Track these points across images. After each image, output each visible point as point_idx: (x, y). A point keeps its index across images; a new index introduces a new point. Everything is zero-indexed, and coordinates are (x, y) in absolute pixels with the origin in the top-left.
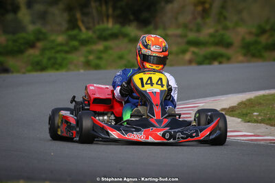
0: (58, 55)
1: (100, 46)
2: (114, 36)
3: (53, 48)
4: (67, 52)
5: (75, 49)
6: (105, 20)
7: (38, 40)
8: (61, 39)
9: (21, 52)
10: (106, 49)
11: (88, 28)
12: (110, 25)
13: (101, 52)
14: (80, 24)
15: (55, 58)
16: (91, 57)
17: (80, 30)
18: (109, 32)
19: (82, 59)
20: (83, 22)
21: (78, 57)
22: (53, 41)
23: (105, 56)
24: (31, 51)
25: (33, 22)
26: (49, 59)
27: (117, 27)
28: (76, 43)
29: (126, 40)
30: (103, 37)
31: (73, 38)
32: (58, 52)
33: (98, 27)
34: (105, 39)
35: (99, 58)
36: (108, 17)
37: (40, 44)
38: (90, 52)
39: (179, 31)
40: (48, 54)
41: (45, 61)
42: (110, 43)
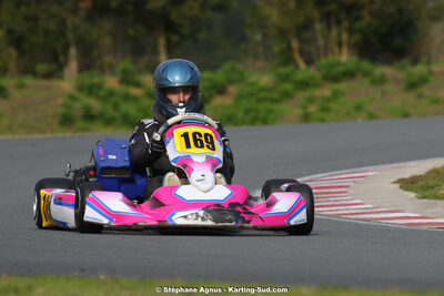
0: (261, 106)
1: (327, 91)
2: (349, 75)
3: (252, 94)
4: (274, 101)
5: (287, 95)
6: (336, 49)
7: (231, 82)
8: (265, 80)
10: (336, 95)
11: (309, 62)
12: (346, 58)
13: (328, 100)
14: (297, 56)
15: (257, 111)
16: (312, 108)
17: (297, 66)
18: (341, 69)
19: (299, 112)
20: (302, 53)
21: (291, 109)
22: (253, 84)
23: (333, 106)
24: (219, 100)
26: (247, 111)
27: (354, 60)
28: (288, 87)
29: (367, 81)
30: (331, 77)
31: (285, 78)
32: (260, 100)
33: (324, 61)
34: (335, 79)
35: (325, 109)
36: (340, 45)
37: (233, 89)
38: (311, 100)
40: (245, 104)
41: (240, 114)
42: (343, 86)
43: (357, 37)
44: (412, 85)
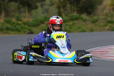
1: (71, 23)
2: (77, 19)
7: (46, 20)
9: (38, 25)
10: (74, 24)
11: (66, 16)
12: (75, 14)
13: (71, 25)
14: (63, 14)
16: (67, 28)
17: (63, 16)
18: (75, 17)
20: (64, 13)
23: (73, 27)
24: (42, 25)
25: (43, 13)
27: (78, 15)
29: (82, 21)
30: (72, 19)
33: (70, 15)
34: (73, 20)
35: (71, 28)
36: (74, 11)
37: (46, 22)
38: (67, 25)
39: (104, 17)
42: (75, 22)
43: (79, 9)
44: (94, 22)
